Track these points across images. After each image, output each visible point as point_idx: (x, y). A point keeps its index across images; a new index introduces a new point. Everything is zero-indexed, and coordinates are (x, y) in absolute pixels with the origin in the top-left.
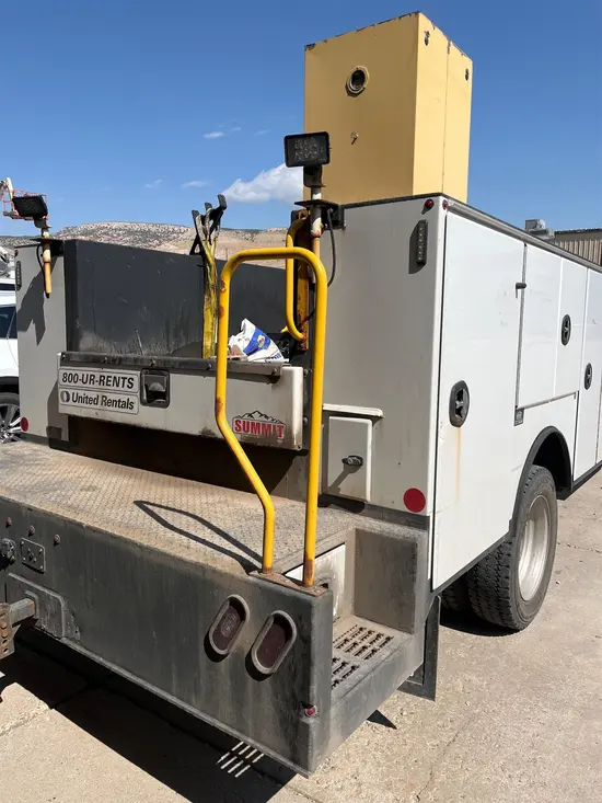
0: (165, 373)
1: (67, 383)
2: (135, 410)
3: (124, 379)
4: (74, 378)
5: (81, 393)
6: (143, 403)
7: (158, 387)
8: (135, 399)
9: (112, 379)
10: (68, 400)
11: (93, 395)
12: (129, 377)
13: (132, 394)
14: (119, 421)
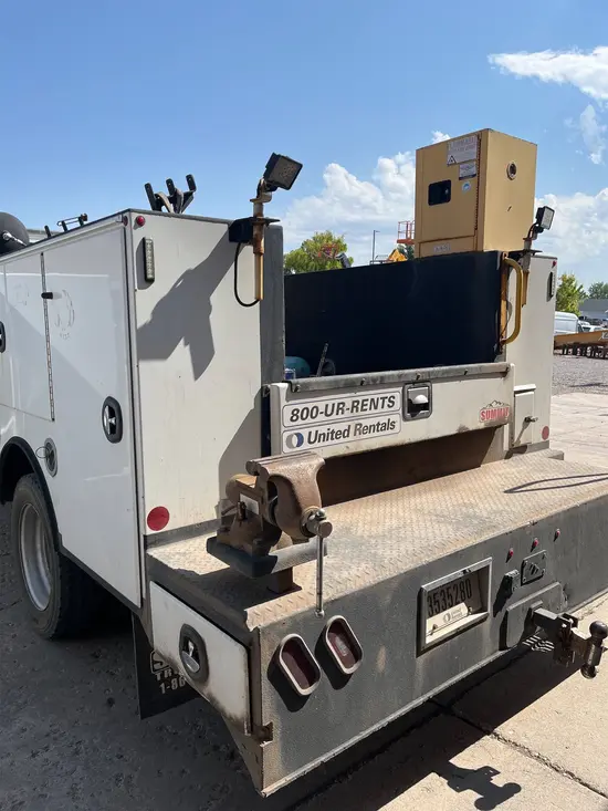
0: (429, 384)
1: (300, 421)
2: (397, 429)
3: (383, 399)
4: (311, 413)
5: (323, 430)
6: (405, 419)
7: (422, 399)
8: (397, 418)
9: (369, 403)
10: (299, 445)
11: (342, 427)
12: (389, 395)
13: (393, 413)
14: (377, 447)
